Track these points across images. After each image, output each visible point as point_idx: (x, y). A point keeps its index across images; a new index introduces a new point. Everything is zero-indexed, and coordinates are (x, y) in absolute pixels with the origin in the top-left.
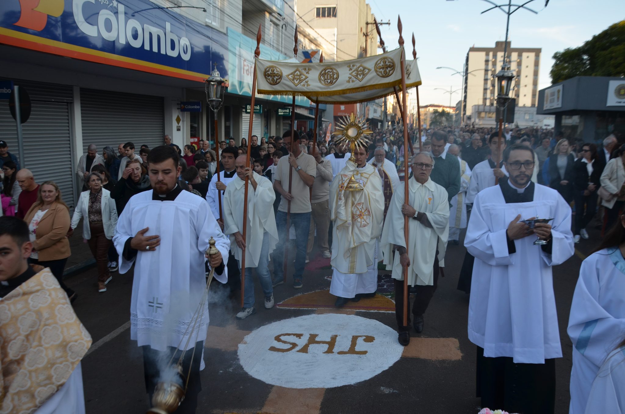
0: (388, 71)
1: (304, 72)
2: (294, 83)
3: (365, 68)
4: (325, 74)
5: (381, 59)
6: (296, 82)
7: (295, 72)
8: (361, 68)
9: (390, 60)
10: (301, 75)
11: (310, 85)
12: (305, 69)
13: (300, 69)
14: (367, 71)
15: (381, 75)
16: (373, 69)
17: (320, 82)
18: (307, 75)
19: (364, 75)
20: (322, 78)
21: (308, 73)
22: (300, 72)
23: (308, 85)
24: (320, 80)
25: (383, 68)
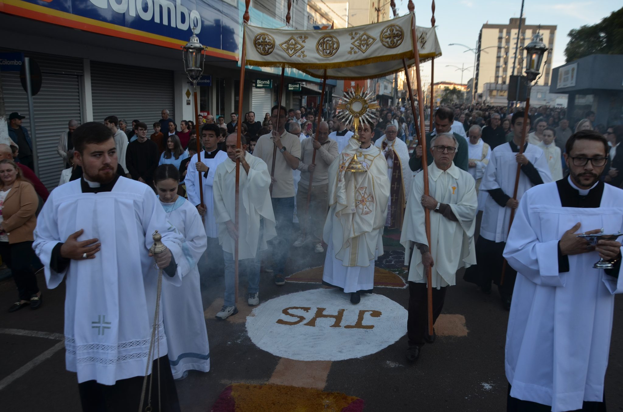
0: (395, 40)
1: (300, 41)
2: (288, 53)
3: (369, 37)
4: (324, 43)
5: (388, 27)
6: (291, 52)
7: (289, 40)
8: (365, 37)
9: (398, 28)
10: (296, 44)
11: (306, 56)
12: (301, 37)
13: (295, 37)
14: (371, 40)
15: (387, 45)
16: (378, 39)
17: (318, 53)
18: (303, 44)
19: (367, 45)
20: (321, 48)
21: (304, 41)
22: (295, 40)
23: (304, 56)
24: (318, 50)
25: (390, 37)
